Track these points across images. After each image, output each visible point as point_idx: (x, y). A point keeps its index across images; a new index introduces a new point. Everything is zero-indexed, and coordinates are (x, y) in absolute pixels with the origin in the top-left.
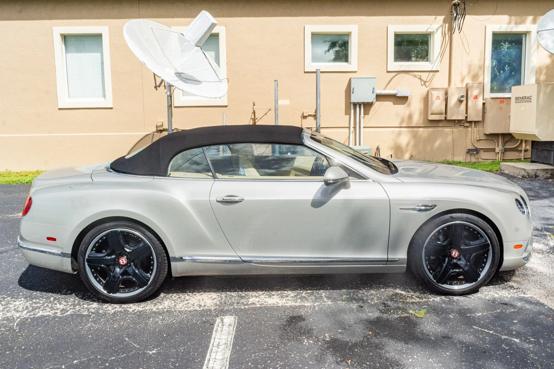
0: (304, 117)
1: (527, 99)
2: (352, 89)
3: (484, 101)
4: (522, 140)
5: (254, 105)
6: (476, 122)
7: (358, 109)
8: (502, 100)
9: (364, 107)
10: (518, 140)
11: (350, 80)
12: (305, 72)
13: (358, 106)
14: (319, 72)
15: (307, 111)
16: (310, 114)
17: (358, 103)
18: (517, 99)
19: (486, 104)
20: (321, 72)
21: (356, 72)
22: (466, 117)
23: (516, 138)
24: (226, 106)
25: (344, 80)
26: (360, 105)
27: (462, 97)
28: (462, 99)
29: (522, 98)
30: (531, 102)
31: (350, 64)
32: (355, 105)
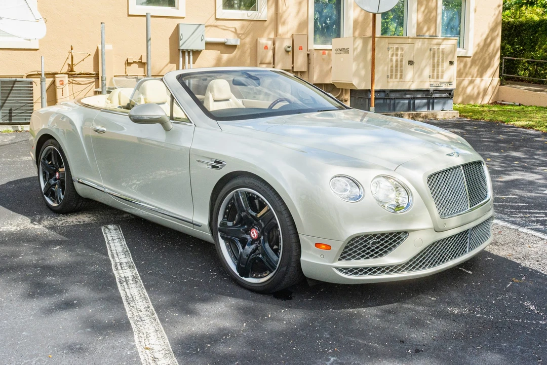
0: (128, 64)
1: (345, 51)
2: (180, 35)
3: (309, 52)
4: (342, 89)
5: (72, 49)
6: (302, 73)
7: (187, 57)
8: (324, 51)
9: (193, 55)
10: (340, 89)
11: (178, 26)
12: (129, 15)
13: (186, 54)
14: (149, 17)
15: (131, 57)
16: (135, 61)
17: (187, 50)
18: (337, 50)
19: (310, 56)
20: (152, 16)
21: (183, 18)
22: (293, 67)
23: (337, 87)
24: (36, 50)
25: (171, 26)
26: (189, 53)
27: (289, 47)
28: (288, 49)
29: (341, 50)
30: (348, 53)
31: (178, 9)
32: (183, 52)
